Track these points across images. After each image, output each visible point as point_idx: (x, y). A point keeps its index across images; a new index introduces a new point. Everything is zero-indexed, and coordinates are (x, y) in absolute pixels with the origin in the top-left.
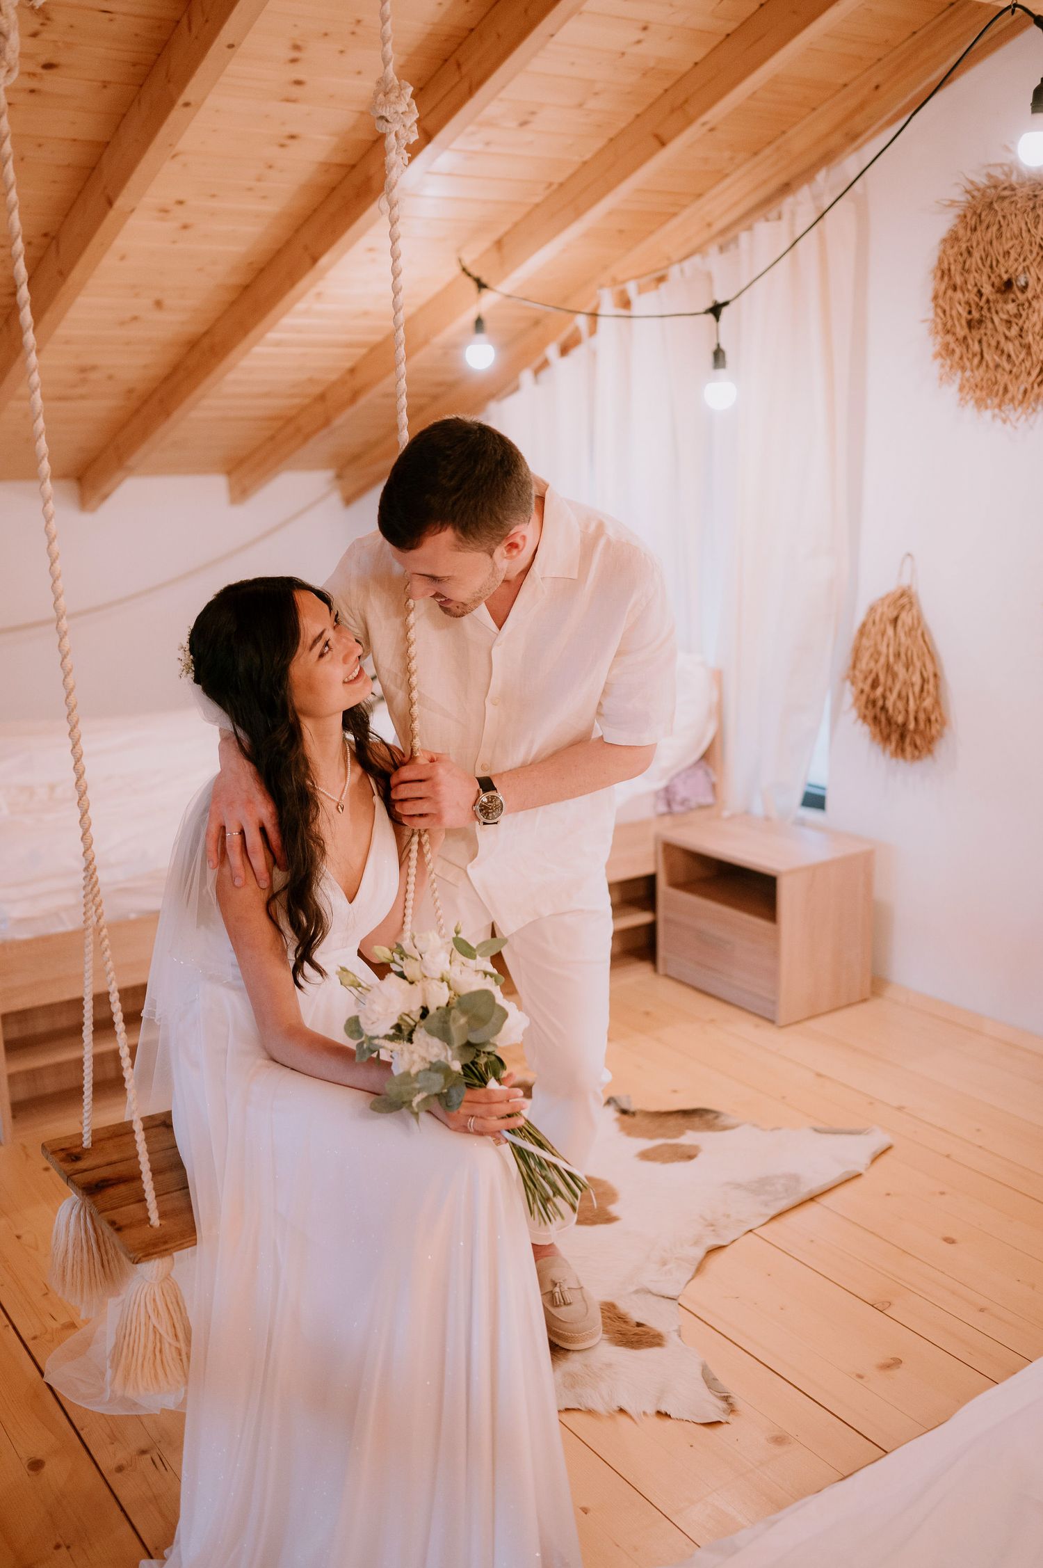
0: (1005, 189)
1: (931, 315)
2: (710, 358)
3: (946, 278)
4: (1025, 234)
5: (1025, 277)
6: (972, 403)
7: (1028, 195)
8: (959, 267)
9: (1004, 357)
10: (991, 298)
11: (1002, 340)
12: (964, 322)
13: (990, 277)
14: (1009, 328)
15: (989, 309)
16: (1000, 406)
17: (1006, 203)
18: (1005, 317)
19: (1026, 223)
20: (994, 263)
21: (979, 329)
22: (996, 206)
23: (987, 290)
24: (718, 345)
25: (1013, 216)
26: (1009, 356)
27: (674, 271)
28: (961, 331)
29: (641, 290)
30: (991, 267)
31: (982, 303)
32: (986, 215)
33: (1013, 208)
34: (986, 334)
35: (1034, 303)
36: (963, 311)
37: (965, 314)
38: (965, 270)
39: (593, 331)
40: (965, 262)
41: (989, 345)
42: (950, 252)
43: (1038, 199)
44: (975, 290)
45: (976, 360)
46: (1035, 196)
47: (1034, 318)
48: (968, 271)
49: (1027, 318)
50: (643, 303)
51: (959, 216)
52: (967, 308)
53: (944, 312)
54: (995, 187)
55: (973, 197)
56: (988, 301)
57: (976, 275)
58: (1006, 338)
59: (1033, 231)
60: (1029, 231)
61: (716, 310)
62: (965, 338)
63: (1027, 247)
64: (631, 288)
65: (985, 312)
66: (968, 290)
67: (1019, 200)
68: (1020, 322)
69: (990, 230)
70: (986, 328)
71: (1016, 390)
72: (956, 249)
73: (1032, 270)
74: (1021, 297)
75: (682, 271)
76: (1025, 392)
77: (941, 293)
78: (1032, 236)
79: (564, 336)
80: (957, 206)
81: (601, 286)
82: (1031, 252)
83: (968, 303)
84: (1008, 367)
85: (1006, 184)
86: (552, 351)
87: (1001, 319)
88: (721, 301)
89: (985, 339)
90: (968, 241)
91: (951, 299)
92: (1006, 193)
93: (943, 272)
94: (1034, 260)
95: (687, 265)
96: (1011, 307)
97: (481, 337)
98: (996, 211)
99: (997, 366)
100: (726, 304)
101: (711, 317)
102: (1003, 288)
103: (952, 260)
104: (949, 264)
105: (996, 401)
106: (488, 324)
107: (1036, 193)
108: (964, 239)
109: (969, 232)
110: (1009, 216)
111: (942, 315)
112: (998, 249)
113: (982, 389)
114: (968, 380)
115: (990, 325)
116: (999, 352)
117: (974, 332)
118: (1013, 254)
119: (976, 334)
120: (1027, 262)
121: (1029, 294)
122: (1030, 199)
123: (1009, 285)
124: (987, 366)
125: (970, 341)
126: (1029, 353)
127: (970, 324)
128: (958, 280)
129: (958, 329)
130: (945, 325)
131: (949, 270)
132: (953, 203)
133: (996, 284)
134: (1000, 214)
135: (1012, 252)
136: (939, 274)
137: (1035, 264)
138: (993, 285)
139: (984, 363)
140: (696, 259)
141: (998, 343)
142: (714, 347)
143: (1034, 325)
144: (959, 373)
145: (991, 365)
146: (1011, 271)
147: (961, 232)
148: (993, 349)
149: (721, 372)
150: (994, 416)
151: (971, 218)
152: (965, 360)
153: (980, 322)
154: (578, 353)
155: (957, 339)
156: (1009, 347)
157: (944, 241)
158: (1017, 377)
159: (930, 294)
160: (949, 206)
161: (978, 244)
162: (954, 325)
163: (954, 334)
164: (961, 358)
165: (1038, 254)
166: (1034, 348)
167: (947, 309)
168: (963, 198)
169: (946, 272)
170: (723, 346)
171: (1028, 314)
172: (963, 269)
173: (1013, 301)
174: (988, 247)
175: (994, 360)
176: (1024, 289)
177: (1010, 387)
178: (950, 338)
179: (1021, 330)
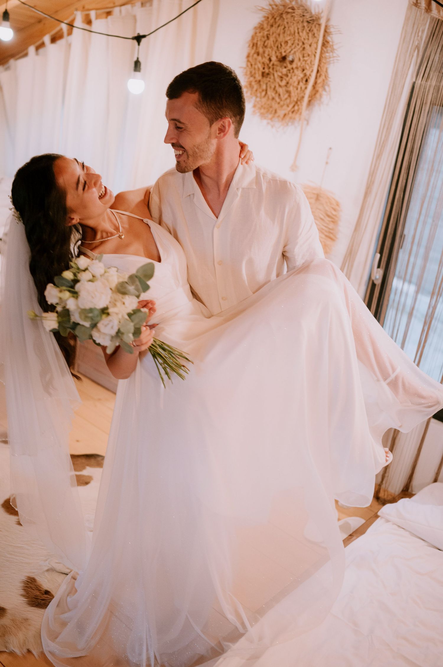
0: (289, 8)
1: (244, 65)
2: (133, 65)
3: (255, 48)
4: (296, 34)
5: (293, 57)
6: (258, 114)
7: (301, 14)
8: (262, 43)
9: (277, 95)
10: (276, 63)
11: (277, 86)
12: (260, 73)
13: (276, 52)
14: (281, 80)
15: (273, 69)
16: (271, 119)
17: (289, 16)
18: (280, 74)
19: (298, 29)
20: (279, 46)
21: (267, 78)
22: (284, 16)
23: (274, 59)
24: (138, 58)
25: (292, 24)
26: (279, 95)
27: (116, 10)
28: (258, 77)
29: (97, 17)
30: (277, 47)
31: (271, 65)
32: (279, 20)
33: (292, 19)
34: (269, 81)
35: (295, 71)
36: (260, 66)
37: (261, 69)
38: (265, 46)
39: (70, 33)
40: (265, 42)
41: (270, 87)
42: (258, 34)
43: (305, 17)
44: (268, 57)
45: (264, 93)
46: (304, 16)
47: (295, 79)
48: (266, 47)
49: (291, 78)
50: (98, 25)
51: (265, 17)
52: (263, 66)
53: (251, 65)
54: (284, 6)
55: (273, 8)
56: (273, 65)
57: (270, 50)
58: (280, 86)
59: (301, 34)
60: (298, 33)
61: (139, 39)
62: (260, 81)
63: (296, 41)
64: (93, 14)
65: (271, 70)
66: (264, 56)
67: (296, 16)
68: (287, 79)
69: (280, 28)
70: (270, 78)
71: (281, 113)
72: (261, 34)
73: (297, 54)
74: (290, 67)
75: (120, 11)
76: (285, 115)
77: (251, 55)
78: (300, 36)
79: (53, 32)
80: (264, 11)
81: (77, 10)
82: (298, 45)
83: (263, 63)
84: (278, 100)
85: (290, 6)
86: (47, 39)
87: (278, 76)
88: (141, 34)
89: (269, 83)
90: (268, 31)
91: (256, 59)
92: (290, 10)
93: (253, 45)
94: (299, 49)
95: (123, 8)
96: (284, 71)
97: (7, 23)
98: (284, 19)
99: (273, 99)
100: (144, 36)
101: (135, 42)
102: (281, 60)
103: (259, 39)
104: (257, 41)
105: (270, 116)
106: (11, 16)
107: (304, 14)
108: (267, 30)
109: (269, 27)
110: (289, 23)
111: (250, 66)
112: (281, 39)
113: (264, 108)
114: (258, 102)
115: (272, 77)
116: (275, 92)
117: (264, 79)
118: (290, 43)
119: (265, 80)
120: (295, 50)
121: (294, 65)
122: (301, 17)
123: (284, 58)
124: (268, 98)
125: (261, 83)
126: (290, 96)
127: (263, 75)
128: (261, 50)
129: (257, 76)
130: (251, 72)
131: (257, 44)
132: (263, 9)
133: (279, 57)
134: (286, 21)
135: (289, 42)
136: (251, 45)
137: (299, 51)
138: (277, 57)
139: (267, 96)
140: (128, 7)
141: (275, 87)
142: (135, 59)
143: (294, 82)
144: (254, 98)
145: (271, 97)
146: (288, 52)
147: (265, 26)
148: (272, 89)
149: (137, 73)
150: (268, 123)
151: (271, 20)
152: (258, 92)
153: (268, 74)
154: (61, 43)
155: (256, 81)
156: (281, 91)
157: (255, 28)
158: (282, 106)
159: (245, 54)
160: (261, 10)
161: (273, 34)
162: (255, 73)
163: (255, 78)
164: (256, 91)
165: (301, 46)
166: (293, 94)
167: (253, 63)
168: (268, 8)
169: (255, 45)
170: (140, 60)
171: (291, 76)
172: (264, 45)
173: (285, 67)
174: (277, 36)
175: (272, 95)
176: (292, 62)
177: (278, 111)
178: (252, 79)
179: (288, 83)
